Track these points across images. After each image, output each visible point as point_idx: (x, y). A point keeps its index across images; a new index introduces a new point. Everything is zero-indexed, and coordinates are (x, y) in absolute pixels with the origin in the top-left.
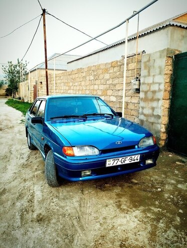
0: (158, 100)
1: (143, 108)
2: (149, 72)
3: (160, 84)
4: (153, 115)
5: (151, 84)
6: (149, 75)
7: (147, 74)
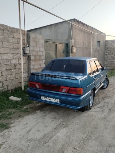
0: (43, 60)
1: (34, 65)
2: (36, 44)
3: (43, 52)
4: (41, 68)
5: (38, 51)
6: (37, 47)
7: (35, 45)
